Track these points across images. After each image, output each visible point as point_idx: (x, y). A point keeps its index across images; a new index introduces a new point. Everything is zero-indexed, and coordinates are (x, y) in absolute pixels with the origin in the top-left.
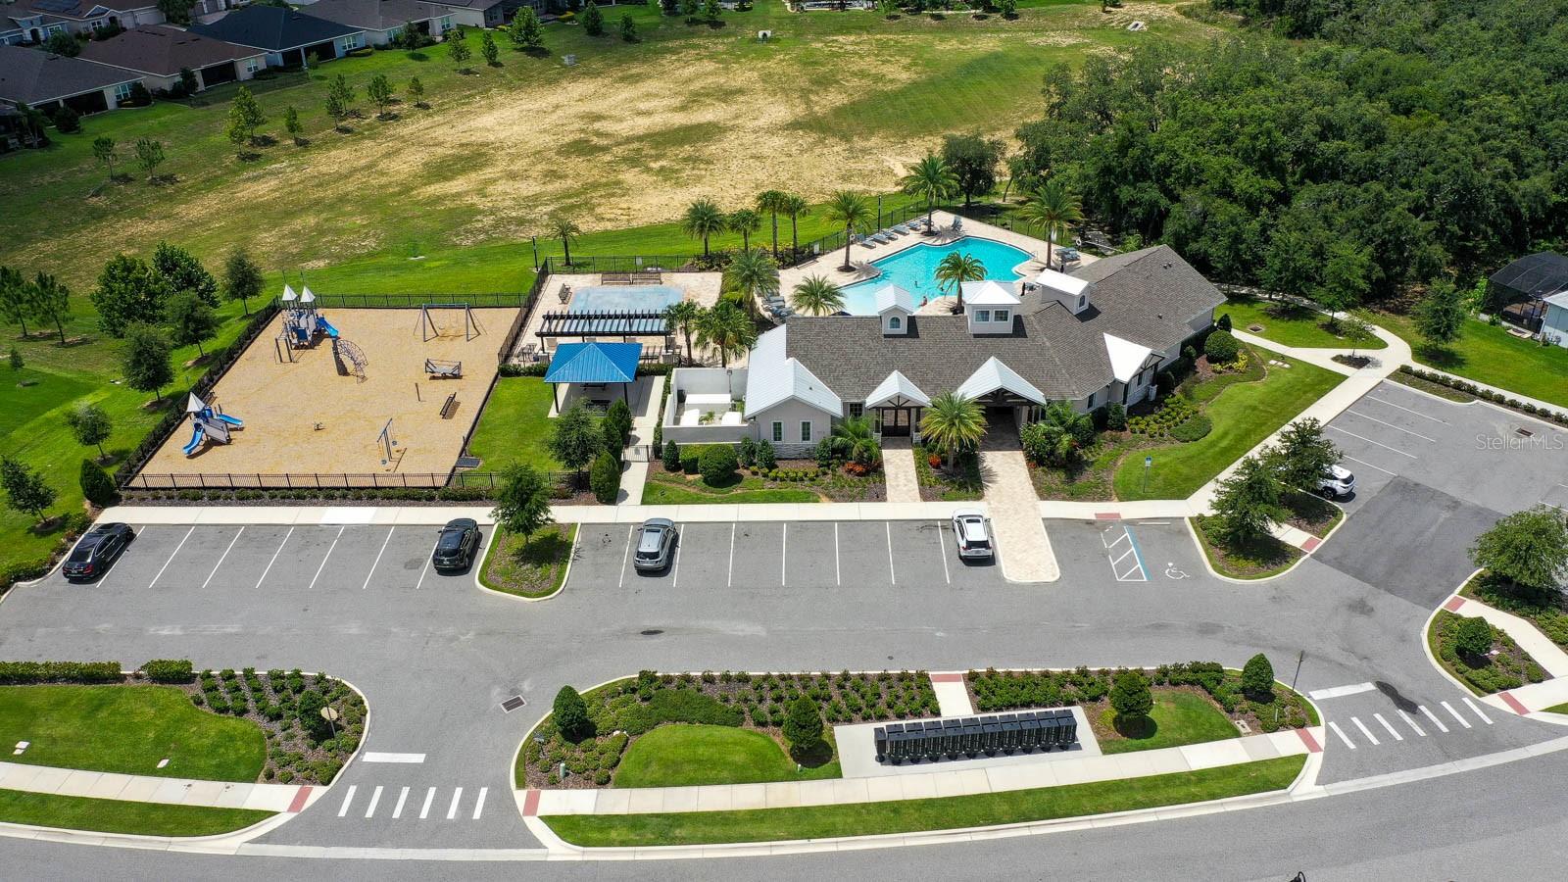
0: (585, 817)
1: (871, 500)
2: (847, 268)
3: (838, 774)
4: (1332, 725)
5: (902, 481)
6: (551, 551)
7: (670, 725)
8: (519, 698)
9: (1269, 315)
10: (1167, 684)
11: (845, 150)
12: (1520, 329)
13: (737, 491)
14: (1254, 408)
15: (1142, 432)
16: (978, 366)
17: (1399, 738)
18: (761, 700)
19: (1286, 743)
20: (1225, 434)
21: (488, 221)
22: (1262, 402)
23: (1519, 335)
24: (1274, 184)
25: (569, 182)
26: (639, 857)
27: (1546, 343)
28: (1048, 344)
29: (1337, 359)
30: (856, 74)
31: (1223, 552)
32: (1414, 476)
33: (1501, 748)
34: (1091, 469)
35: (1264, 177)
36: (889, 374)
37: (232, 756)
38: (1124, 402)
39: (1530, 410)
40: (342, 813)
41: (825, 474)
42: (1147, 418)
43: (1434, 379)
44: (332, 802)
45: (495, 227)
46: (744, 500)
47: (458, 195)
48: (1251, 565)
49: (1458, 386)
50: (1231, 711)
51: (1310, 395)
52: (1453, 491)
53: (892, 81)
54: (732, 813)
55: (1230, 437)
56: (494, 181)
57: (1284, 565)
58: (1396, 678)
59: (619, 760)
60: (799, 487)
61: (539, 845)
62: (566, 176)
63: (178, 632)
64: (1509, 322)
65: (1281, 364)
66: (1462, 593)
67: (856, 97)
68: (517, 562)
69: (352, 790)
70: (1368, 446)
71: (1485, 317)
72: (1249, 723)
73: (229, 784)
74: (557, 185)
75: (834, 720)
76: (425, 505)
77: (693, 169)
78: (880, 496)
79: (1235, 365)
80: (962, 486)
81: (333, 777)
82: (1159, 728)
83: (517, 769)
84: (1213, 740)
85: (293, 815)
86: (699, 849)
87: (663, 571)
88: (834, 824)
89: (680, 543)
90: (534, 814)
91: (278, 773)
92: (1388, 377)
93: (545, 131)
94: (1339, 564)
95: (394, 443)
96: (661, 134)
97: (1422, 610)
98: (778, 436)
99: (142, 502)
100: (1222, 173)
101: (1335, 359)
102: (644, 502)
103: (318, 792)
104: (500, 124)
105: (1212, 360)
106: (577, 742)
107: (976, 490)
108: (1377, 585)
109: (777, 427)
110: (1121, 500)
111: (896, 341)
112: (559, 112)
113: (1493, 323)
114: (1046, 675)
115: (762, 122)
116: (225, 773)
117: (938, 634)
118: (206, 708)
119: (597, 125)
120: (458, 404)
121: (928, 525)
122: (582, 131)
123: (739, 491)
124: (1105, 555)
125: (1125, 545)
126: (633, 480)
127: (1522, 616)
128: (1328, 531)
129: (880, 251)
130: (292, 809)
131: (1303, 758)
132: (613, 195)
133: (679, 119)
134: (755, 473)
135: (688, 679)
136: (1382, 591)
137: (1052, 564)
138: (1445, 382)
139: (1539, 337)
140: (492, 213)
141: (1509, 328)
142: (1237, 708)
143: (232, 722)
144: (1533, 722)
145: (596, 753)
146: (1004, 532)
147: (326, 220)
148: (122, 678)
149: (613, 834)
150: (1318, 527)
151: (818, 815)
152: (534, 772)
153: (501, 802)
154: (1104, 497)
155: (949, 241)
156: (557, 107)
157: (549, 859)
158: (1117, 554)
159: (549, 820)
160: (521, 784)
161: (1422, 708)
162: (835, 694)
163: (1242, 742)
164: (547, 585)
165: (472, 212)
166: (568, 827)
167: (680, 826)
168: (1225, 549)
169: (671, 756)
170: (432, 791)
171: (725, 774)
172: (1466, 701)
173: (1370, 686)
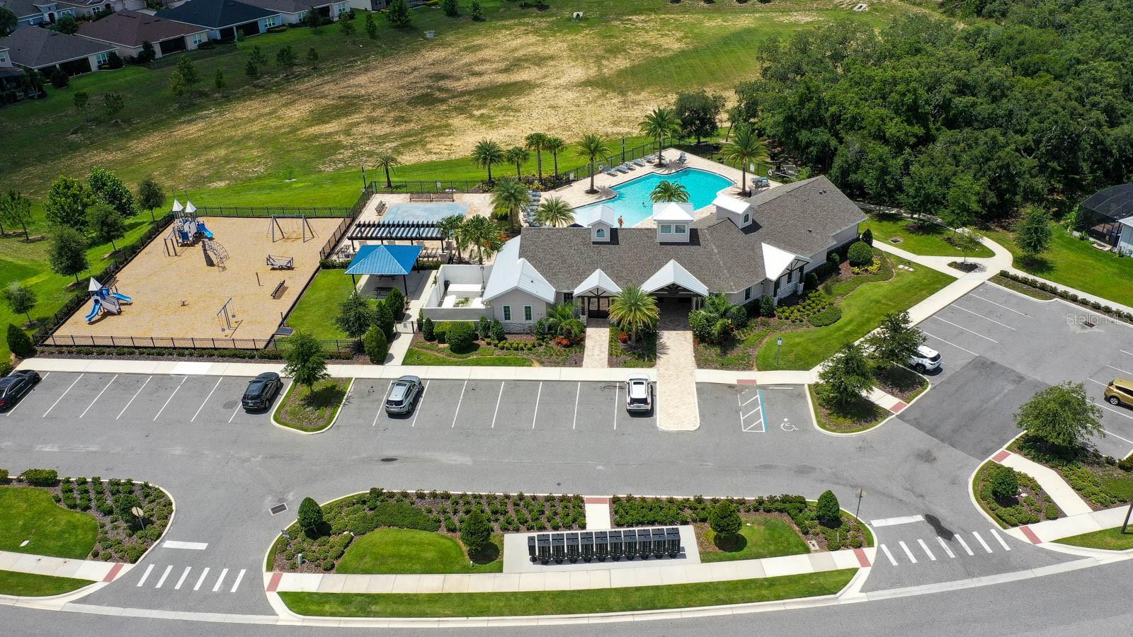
0: (310, 594)
1: (570, 365)
2: (592, 191)
3: (500, 570)
4: (884, 547)
5: (597, 352)
6: (331, 397)
7: (386, 528)
8: (283, 505)
9: (908, 230)
10: (761, 511)
11: (619, 102)
12: (1102, 243)
13: (473, 356)
14: (878, 302)
15: (787, 318)
16: (661, 266)
17: (933, 558)
18: (455, 512)
19: (844, 559)
20: (850, 321)
21: (348, 153)
22: (885, 297)
23: (1101, 248)
24: (918, 130)
25: (412, 125)
26: (342, 625)
27: (1121, 255)
28: (715, 251)
29: (952, 265)
30: (640, 45)
31: (829, 412)
32: (991, 356)
33: (1014, 569)
34: (742, 346)
35: (910, 123)
36: (594, 271)
37: (73, 540)
38: (775, 295)
39: (1096, 307)
40: (140, 584)
41: (540, 345)
42: (792, 308)
43: (1025, 281)
44: (135, 575)
45: (352, 158)
46: (477, 363)
47: (330, 134)
48: (848, 422)
49: (1043, 287)
50: (806, 533)
51: (924, 292)
52: (1020, 369)
53: (665, 50)
54: (416, 595)
55: (854, 323)
56: (358, 124)
57: (874, 422)
58: (942, 513)
59: (343, 553)
60: (520, 355)
61: (273, 613)
62: (411, 121)
63: (55, 449)
64: (1094, 238)
65: (906, 268)
66: (1008, 449)
67: (636, 62)
68: (303, 405)
69: (151, 567)
70: (962, 332)
71: (1077, 234)
72: (819, 543)
73: (67, 560)
74: (403, 127)
75: (506, 530)
76: (247, 362)
77: (505, 115)
78: (578, 363)
79: (870, 268)
80: (641, 357)
81: (139, 557)
82: (749, 544)
83: (269, 556)
84: (787, 555)
85: (107, 584)
86: (385, 621)
87: (406, 415)
88: (488, 607)
89: (423, 395)
90: (275, 590)
91: (102, 553)
92: (989, 280)
93: (403, 87)
94: (917, 424)
95: (234, 316)
96: (487, 89)
97: (975, 460)
98: (507, 317)
99: (51, 355)
100: (878, 120)
101: (951, 265)
102: (404, 363)
103: (127, 567)
104: (370, 82)
105: (853, 264)
106: (315, 538)
107: (650, 360)
108: (942, 441)
109: (507, 309)
110: (759, 370)
111: (601, 247)
112: (416, 74)
113: (1082, 239)
114: (671, 501)
115: (563, 81)
116: (65, 552)
117: (598, 468)
118: (62, 505)
119: (441, 83)
120: (286, 288)
121: (610, 385)
122: (429, 87)
123: (475, 357)
124: (737, 412)
125: (755, 404)
126: (399, 348)
127: (1052, 467)
128: (914, 397)
129: (622, 177)
130: (105, 580)
131: (854, 571)
132: (442, 135)
133: (502, 79)
134: (489, 344)
135: (405, 495)
136: (946, 445)
137: (695, 417)
138: (1033, 284)
139: (1116, 250)
140: (352, 148)
141: (1094, 243)
142: (811, 531)
143: (78, 516)
144: (1042, 550)
145: (327, 547)
146: (665, 392)
147: (233, 152)
148: (9, 481)
149: (327, 607)
150: (907, 394)
151: (478, 599)
152: (281, 559)
153: (253, 581)
154: (747, 367)
155: (674, 171)
156: (415, 69)
157: (278, 624)
158: (747, 409)
159: (283, 595)
160: (270, 568)
161: (957, 536)
162: (510, 508)
163: (810, 558)
164: (321, 423)
165: (338, 146)
166: (296, 601)
167: (376, 603)
168: (830, 409)
169: (381, 552)
170: (207, 570)
171: (417, 566)
172: (993, 531)
173: (920, 518)
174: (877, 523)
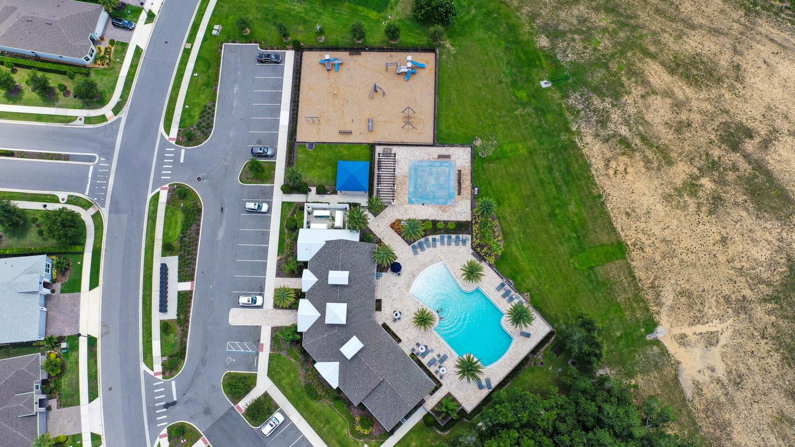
0: (158, 200)
1: (277, 272)
4: (162, 382)
8: (200, 180)
10: (181, 343)
16: (317, 309)
17: (156, 398)
18: (190, 238)
40: (167, 149)
44: (170, 146)
57: (229, 396)
58: (177, 408)
59: (174, 206)
61: (152, 192)
66: (209, 445)
69: (174, 149)
72: (165, 360)
73: (179, 123)
75: (180, 256)
81: (178, 144)
83: (175, 184)
84: (161, 349)
85: (168, 139)
90: (161, 189)
91: (181, 132)
94: (228, 414)
102: (282, 202)
103: (174, 142)
107: (277, 307)
108: (217, 421)
110: (270, 354)
116: (182, 121)
123: (286, 231)
124: (240, 341)
125: (245, 348)
131: (152, 370)
137: (238, 324)
144: (156, 438)
146: (254, 312)
149: (152, 207)
151: (151, 251)
153: (166, 181)
154: (272, 349)
157: (148, 194)
159: (158, 193)
161: (165, 410)
162: (190, 257)
163: (159, 357)
164: (245, 180)
166: (156, 198)
167: (153, 221)
169: (173, 217)
170: (171, 166)
172: (166, 423)
173: (175, 399)
174: (173, 383)
